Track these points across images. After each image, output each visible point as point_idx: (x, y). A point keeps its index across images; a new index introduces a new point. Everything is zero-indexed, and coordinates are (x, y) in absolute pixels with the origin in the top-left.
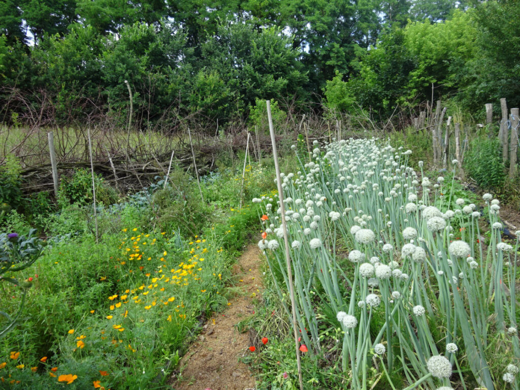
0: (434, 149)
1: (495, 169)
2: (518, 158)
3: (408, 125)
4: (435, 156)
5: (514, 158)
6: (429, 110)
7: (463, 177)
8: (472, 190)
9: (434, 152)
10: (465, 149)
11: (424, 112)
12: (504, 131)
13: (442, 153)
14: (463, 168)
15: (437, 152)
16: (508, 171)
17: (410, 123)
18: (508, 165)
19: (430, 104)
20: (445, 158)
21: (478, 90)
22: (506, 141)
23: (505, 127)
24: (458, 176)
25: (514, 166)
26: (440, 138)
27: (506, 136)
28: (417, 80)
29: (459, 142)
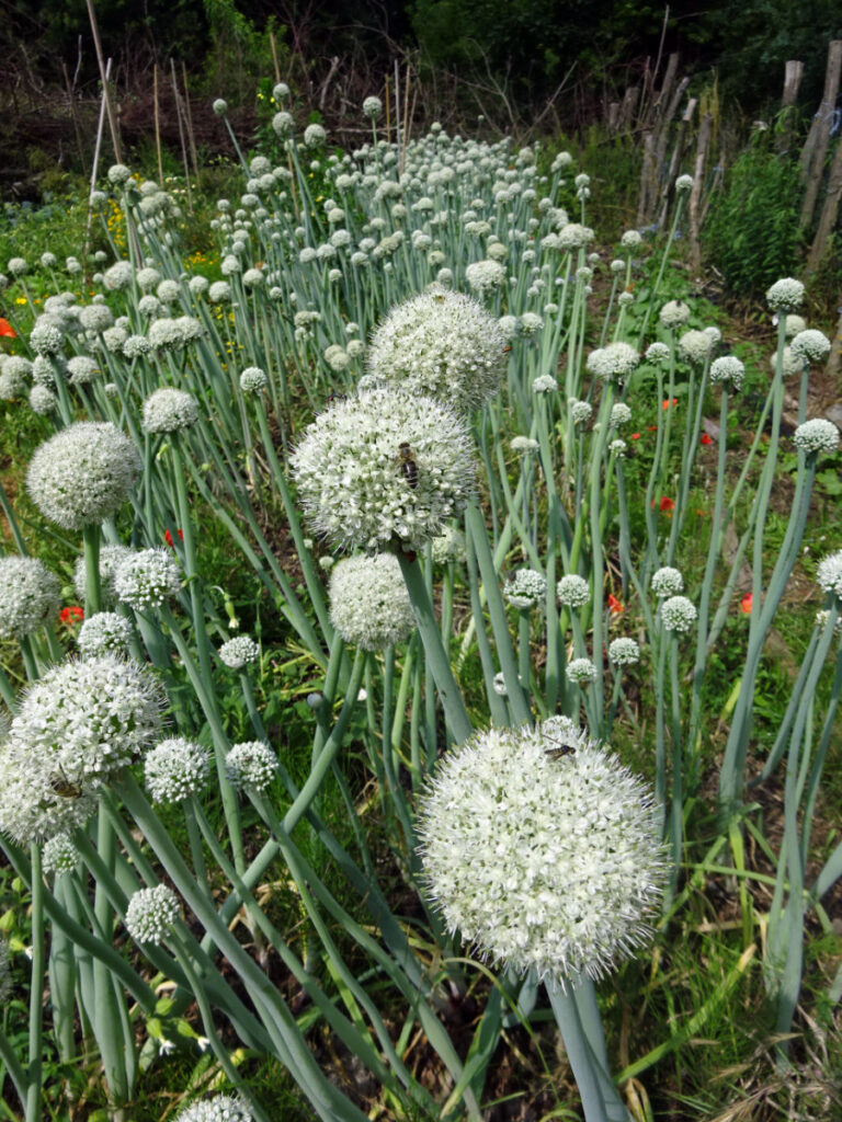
0: (644, 189)
1: (779, 243)
2: (839, 217)
3: (594, 121)
4: (641, 206)
5: (829, 217)
6: (649, 84)
7: (696, 264)
8: (709, 299)
9: (642, 196)
10: (713, 191)
11: (636, 89)
12: (818, 139)
13: (659, 199)
14: (698, 240)
15: (647, 196)
16: (807, 252)
17: (600, 117)
18: (810, 236)
19: (652, 68)
20: (664, 213)
21: (766, 54)
22: (818, 170)
23: (825, 129)
24: (686, 262)
25: (826, 238)
26: (660, 158)
27: (820, 155)
28: (634, 13)
29: (703, 169)
